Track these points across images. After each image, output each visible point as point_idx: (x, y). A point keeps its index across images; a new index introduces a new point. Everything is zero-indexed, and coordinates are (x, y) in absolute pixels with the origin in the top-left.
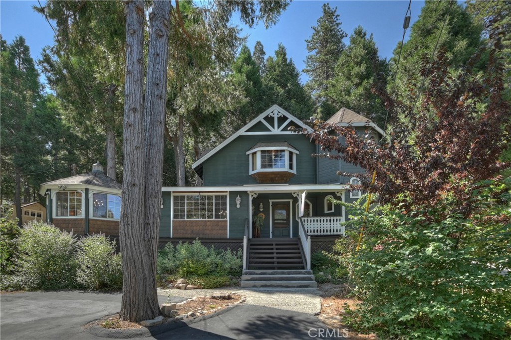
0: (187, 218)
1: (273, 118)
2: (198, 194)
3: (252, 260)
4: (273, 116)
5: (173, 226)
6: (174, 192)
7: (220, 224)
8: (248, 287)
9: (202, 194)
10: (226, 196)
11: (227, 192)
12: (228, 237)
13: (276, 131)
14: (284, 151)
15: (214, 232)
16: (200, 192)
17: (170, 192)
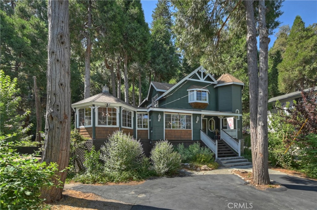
0: (172, 128)
1: (201, 72)
2: (177, 114)
3: (221, 152)
4: (201, 71)
5: (165, 133)
6: (165, 112)
7: (188, 132)
8: (229, 167)
9: (179, 114)
10: (191, 116)
11: (191, 114)
12: (192, 140)
13: (202, 80)
14: (206, 92)
15: (186, 137)
16: (178, 113)
17: (163, 112)
